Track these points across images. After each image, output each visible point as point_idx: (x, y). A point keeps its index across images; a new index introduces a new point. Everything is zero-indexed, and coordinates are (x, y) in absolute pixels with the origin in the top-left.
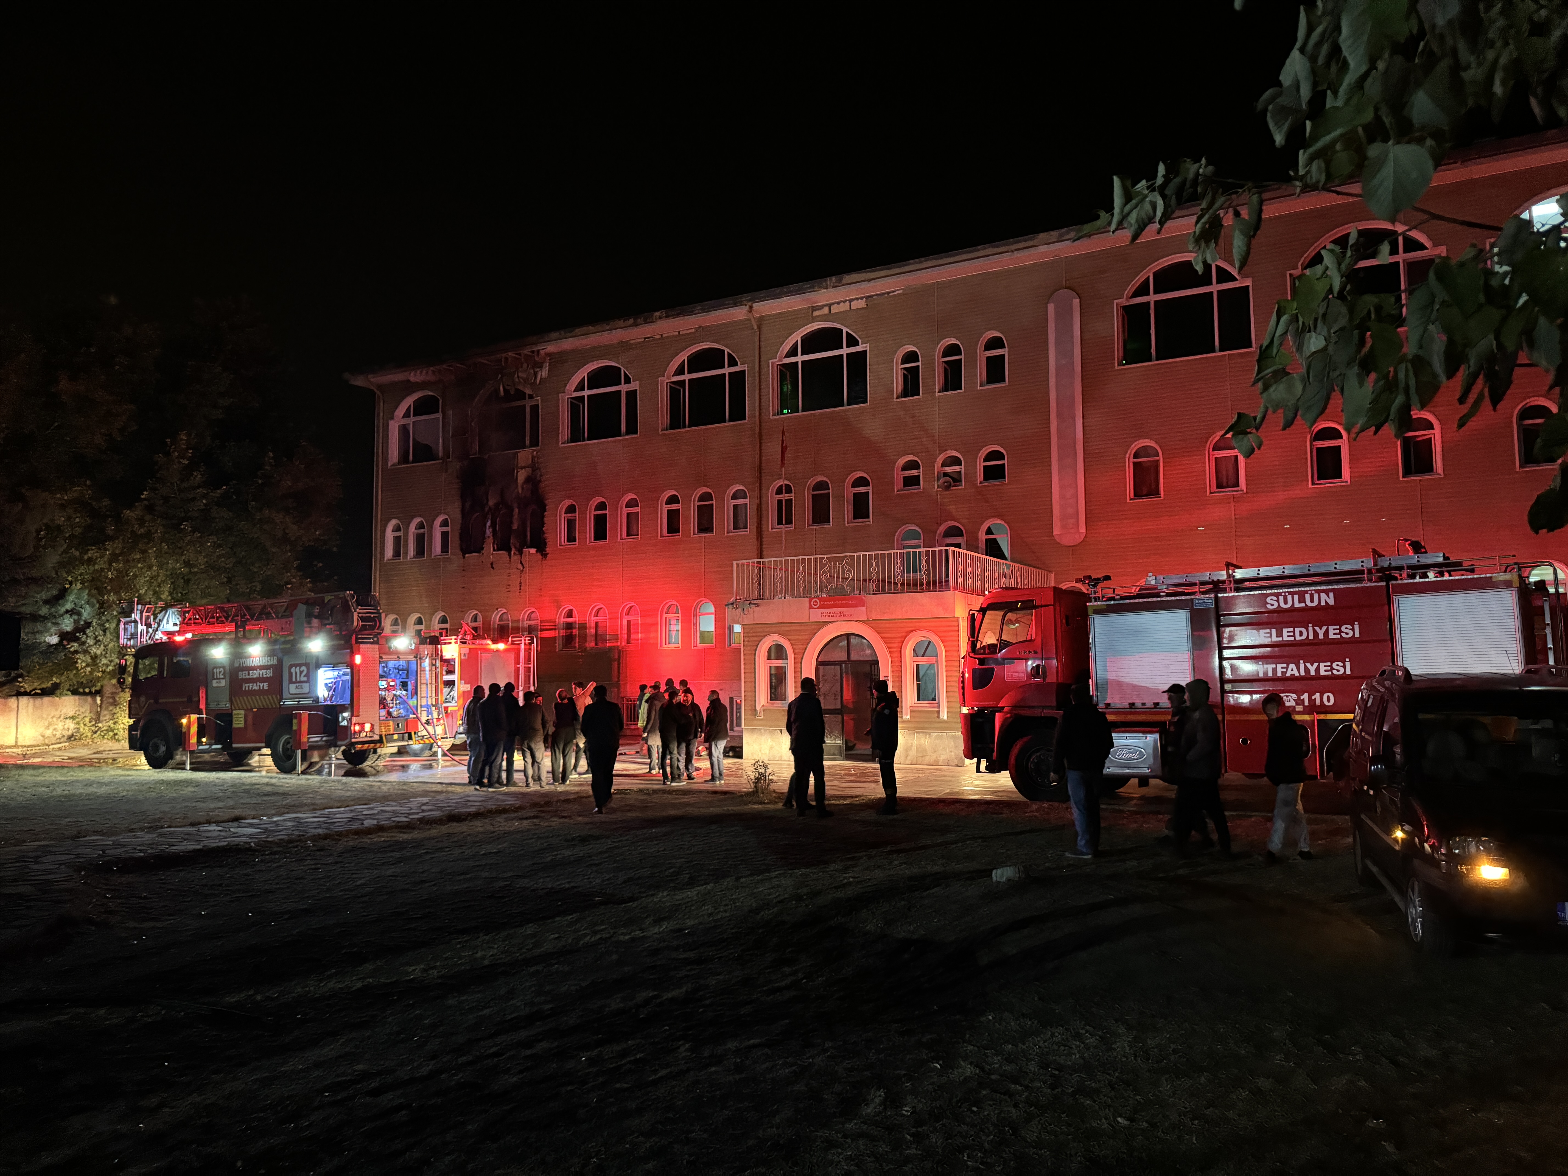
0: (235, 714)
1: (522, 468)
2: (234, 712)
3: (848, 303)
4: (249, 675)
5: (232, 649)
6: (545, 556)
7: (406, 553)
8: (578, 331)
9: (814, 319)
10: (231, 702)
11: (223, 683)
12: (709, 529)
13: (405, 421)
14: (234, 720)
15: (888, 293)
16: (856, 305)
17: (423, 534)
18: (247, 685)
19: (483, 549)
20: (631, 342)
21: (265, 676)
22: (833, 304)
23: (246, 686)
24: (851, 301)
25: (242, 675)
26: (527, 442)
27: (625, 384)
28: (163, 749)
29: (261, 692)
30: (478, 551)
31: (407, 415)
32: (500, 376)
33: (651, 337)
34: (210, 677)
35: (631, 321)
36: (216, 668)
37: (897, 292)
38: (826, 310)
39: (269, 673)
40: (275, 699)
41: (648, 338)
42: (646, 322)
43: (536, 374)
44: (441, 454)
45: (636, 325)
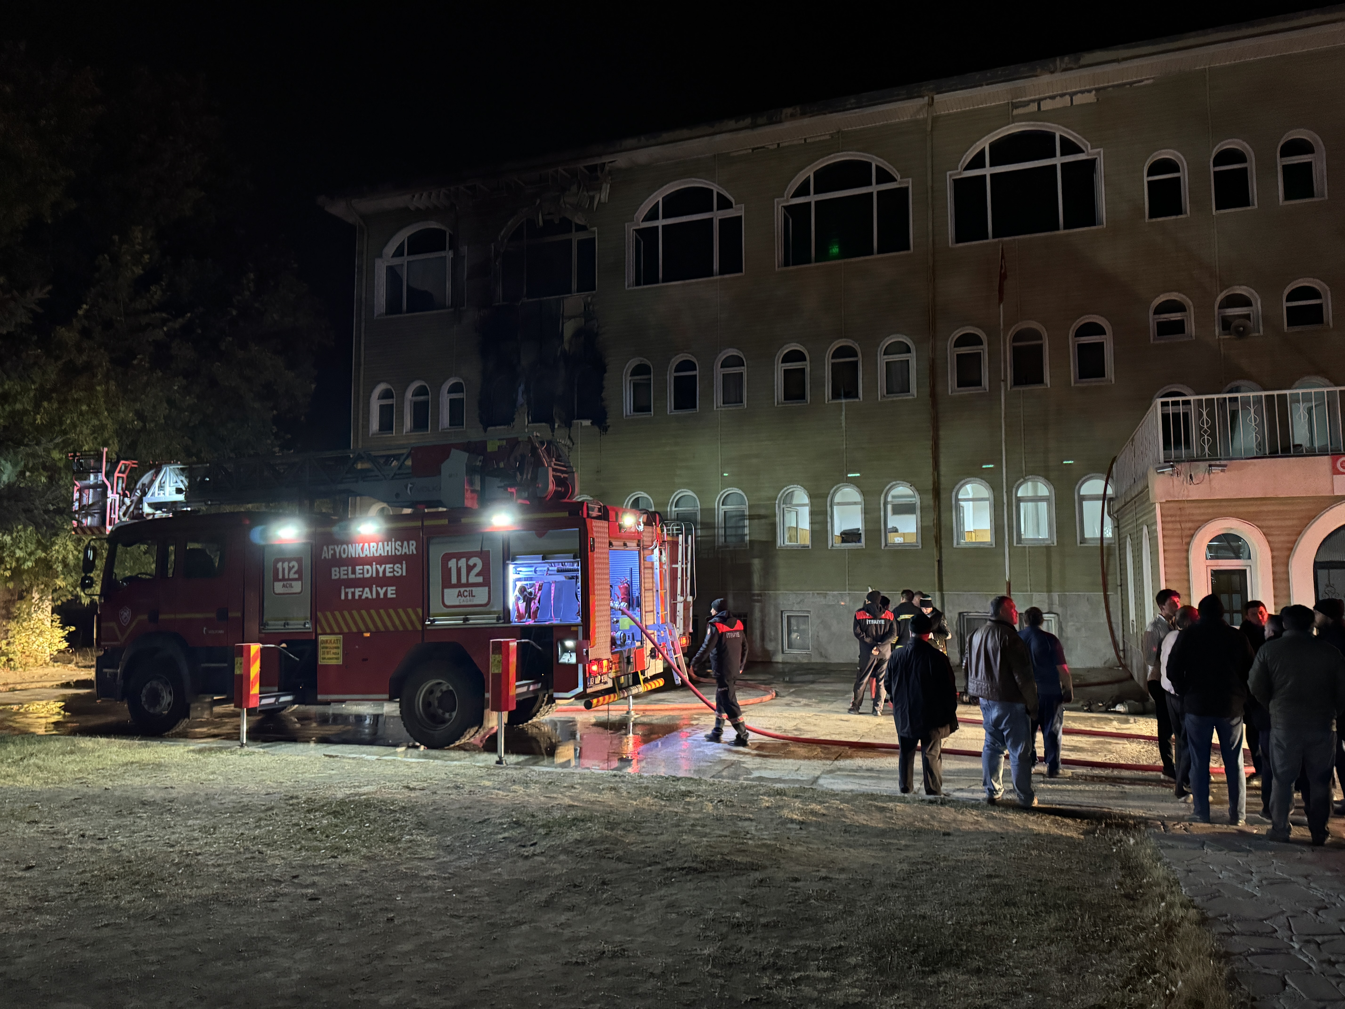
0: (323, 642)
1: (570, 318)
2: (321, 638)
3: (1068, 98)
4: (354, 572)
5: (313, 529)
6: (604, 429)
7: (402, 424)
8: (666, 136)
9: (1015, 119)
10: (315, 619)
11: (297, 587)
12: (852, 393)
13: (397, 261)
14: (320, 651)
15: (1131, 84)
16: (1078, 100)
17: (426, 403)
18: (350, 591)
19: (513, 420)
20: (732, 155)
21: (388, 574)
22: (1045, 98)
23: (347, 593)
24: (1072, 95)
25: (337, 573)
26: (574, 286)
27: (718, 209)
28: (167, 699)
29: (384, 603)
30: (509, 424)
31: (399, 252)
32: (538, 201)
33: (763, 147)
34: (269, 576)
35: (748, 121)
36: (283, 561)
37: (1146, 82)
38: (1033, 107)
39: (400, 570)
40: (414, 617)
41: (758, 148)
42: (771, 122)
43: (592, 198)
44: (449, 302)
45: (754, 126)
